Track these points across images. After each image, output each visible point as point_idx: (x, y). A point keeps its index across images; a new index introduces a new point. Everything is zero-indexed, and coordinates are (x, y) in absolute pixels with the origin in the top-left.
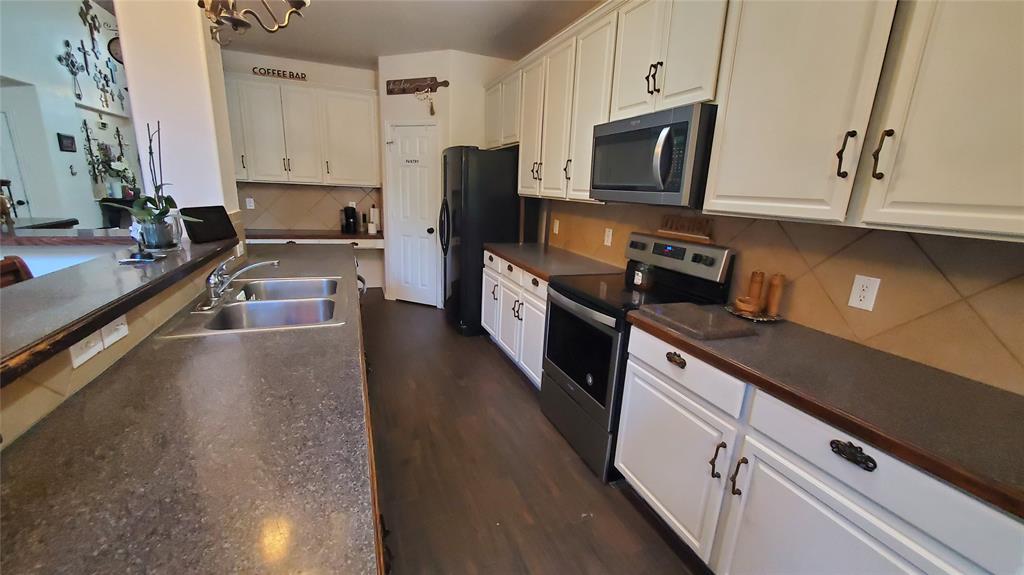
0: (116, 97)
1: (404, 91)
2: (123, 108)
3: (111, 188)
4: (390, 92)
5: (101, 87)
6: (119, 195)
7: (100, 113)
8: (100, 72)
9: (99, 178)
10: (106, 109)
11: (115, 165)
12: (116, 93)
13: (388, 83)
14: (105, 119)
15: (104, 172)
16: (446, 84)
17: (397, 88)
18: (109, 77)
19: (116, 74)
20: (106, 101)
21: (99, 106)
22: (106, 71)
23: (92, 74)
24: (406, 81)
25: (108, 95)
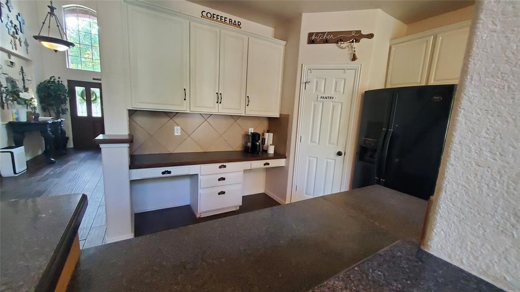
0: (23, 44)
1: (326, 41)
2: (28, 53)
3: (17, 113)
4: (311, 42)
5: (11, 33)
6: (23, 119)
7: (10, 54)
8: (11, 22)
9: (6, 105)
10: (14, 51)
11: (23, 95)
12: (23, 40)
13: (310, 35)
14: (13, 59)
15: (12, 101)
16: (371, 36)
17: (318, 39)
18: (19, 27)
19: (24, 27)
20: (15, 45)
21: (9, 47)
22: (16, 22)
23: (5, 22)
24: (330, 33)
25: (17, 41)
